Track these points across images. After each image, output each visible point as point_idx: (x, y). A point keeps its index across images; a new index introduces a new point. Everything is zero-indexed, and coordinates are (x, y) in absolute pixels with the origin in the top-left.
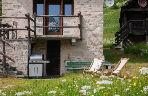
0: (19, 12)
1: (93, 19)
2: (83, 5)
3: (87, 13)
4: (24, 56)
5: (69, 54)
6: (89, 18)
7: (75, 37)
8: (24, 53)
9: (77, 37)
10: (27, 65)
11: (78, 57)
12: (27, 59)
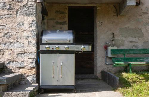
5: (113, 34)
11: (133, 39)
12: (34, 41)
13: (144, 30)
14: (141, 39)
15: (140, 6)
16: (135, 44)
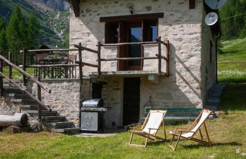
0: (89, 41)
1: (186, 44)
2: (171, 25)
3: (177, 37)
4: (75, 102)
5: (150, 97)
6: (179, 44)
7: (153, 73)
8: (75, 98)
9: (154, 73)
10: (78, 113)
11: (165, 101)
12: (78, 105)
13: (173, 95)
14: (171, 101)
15: (170, 77)
16: (167, 105)
